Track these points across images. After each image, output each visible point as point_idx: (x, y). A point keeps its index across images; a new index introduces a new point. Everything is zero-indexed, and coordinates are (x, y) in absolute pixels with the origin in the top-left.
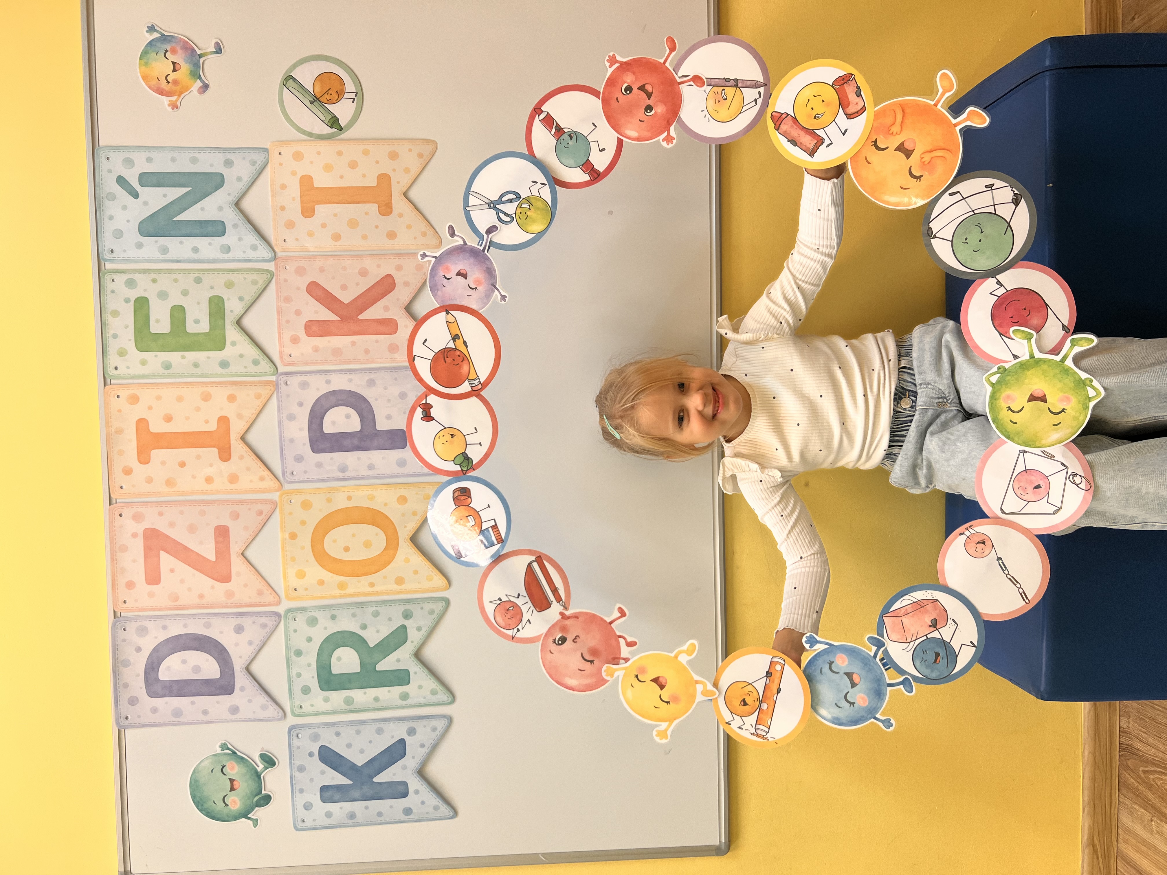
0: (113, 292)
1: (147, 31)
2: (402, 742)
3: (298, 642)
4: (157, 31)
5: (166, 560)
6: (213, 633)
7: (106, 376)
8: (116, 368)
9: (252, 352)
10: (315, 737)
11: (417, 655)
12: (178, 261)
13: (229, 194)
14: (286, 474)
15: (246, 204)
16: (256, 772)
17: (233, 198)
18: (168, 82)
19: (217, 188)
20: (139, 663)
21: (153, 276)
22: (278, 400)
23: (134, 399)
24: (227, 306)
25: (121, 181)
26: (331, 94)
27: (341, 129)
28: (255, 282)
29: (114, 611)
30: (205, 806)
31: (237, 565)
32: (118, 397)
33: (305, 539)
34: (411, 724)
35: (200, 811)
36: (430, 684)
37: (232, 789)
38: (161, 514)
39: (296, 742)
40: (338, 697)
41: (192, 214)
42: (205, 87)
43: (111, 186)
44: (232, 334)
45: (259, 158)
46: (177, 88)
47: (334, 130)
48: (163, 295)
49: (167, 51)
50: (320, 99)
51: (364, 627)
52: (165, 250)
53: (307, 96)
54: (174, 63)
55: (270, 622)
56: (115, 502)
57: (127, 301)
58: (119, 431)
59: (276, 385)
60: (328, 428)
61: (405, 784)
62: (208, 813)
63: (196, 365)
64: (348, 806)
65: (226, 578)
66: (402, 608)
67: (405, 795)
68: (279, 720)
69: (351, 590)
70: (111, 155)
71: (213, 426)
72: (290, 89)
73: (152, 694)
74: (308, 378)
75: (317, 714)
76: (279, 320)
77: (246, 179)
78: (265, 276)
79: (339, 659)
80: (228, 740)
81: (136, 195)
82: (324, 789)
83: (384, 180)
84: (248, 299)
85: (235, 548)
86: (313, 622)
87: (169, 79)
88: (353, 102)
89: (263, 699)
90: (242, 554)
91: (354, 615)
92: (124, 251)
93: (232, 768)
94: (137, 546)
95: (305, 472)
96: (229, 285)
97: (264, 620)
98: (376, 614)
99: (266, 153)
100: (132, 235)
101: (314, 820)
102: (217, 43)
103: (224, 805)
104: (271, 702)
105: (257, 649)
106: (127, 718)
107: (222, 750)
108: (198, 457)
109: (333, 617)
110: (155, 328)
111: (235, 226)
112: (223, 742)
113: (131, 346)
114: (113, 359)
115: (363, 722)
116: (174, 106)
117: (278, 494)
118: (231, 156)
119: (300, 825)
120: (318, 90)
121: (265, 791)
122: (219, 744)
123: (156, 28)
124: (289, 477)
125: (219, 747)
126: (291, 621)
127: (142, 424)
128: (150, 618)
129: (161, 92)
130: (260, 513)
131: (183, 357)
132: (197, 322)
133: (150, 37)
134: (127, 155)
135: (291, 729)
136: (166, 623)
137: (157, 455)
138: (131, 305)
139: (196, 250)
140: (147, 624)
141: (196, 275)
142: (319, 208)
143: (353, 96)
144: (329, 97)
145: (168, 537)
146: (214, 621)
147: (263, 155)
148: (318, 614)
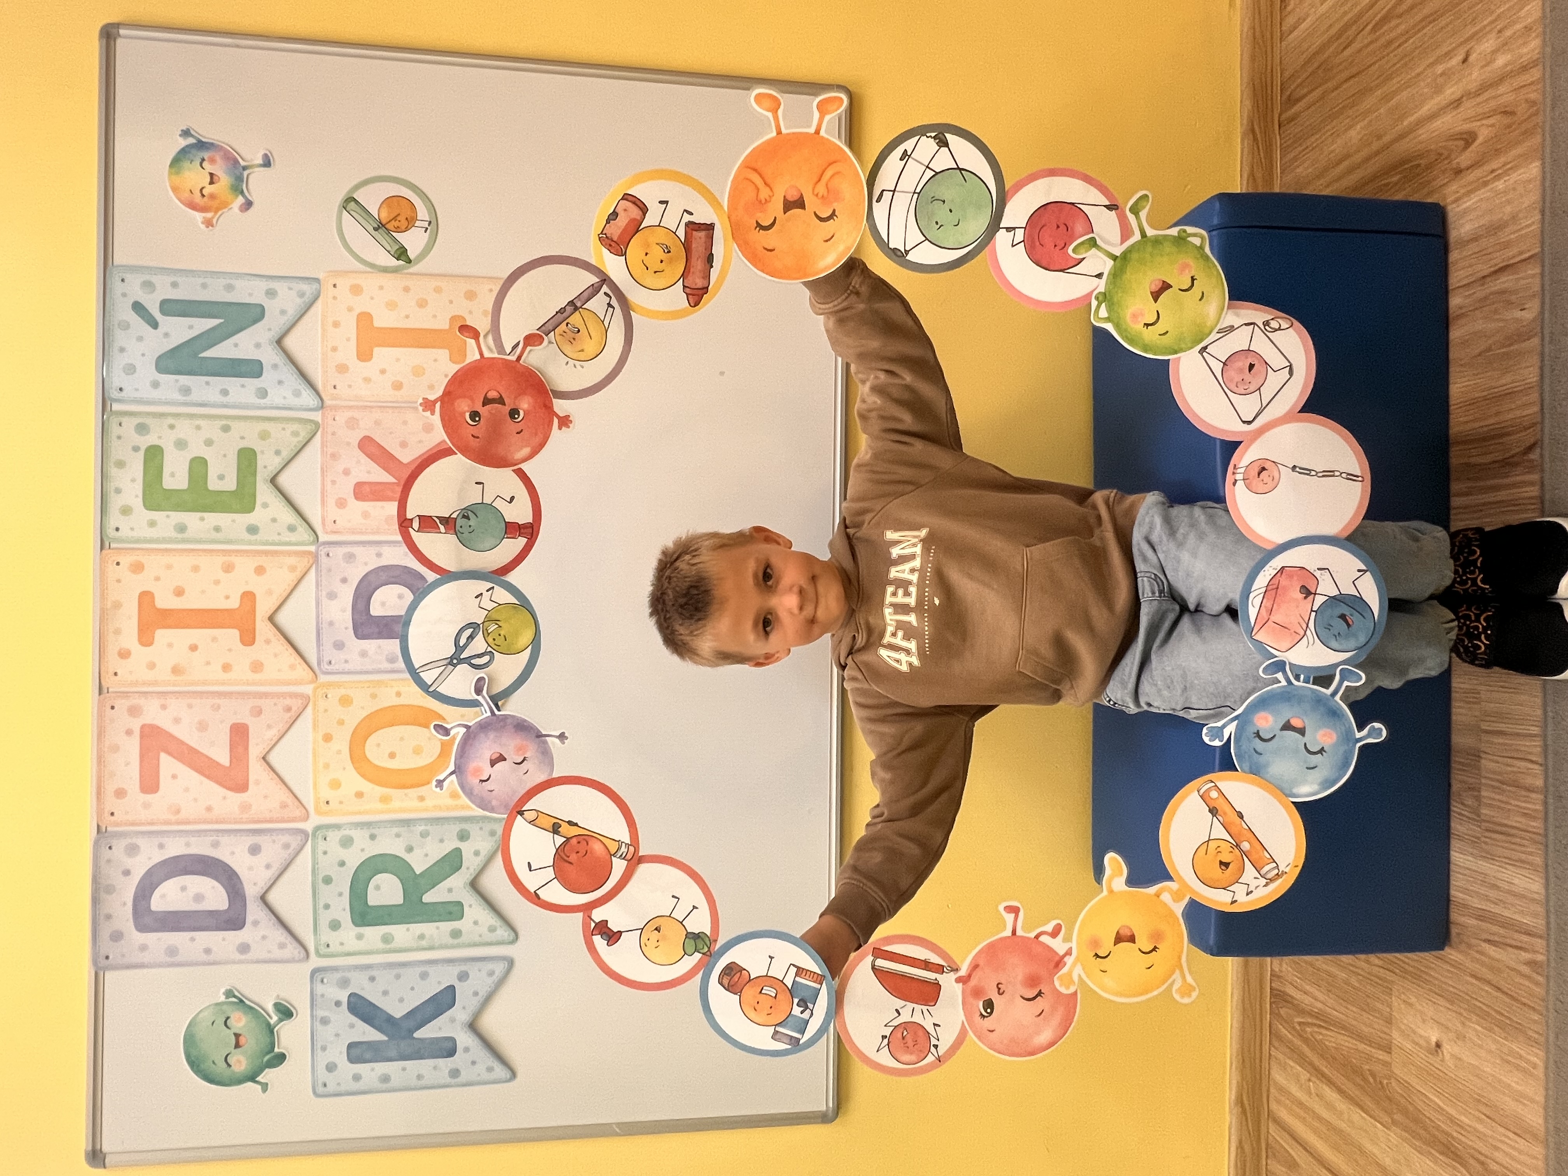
0: (119, 437)
1: (180, 135)
2: (452, 988)
3: (327, 866)
4: (192, 136)
5: (167, 764)
6: (223, 854)
7: (105, 539)
8: (117, 529)
9: (288, 516)
11: (474, 885)
12: (203, 405)
13: (269, 330)
14: (322, 664)
15: (290, 342)
16: (269, 1024)
17: (275, 334)
19: (256, 321)
20: (128, 890)
21: (171, 421)
22: (317, 574)
23: (138, 568)
24: (260, 460)
25: (138, 307)
26: (399, 221)
27: (409, 261)
28: (295, 434)
29: (98, 826)
30: (202, 1066)
31: (256, 770)
33: (342, 743)
34: (463, 968)
35: (196, 1072)
36: (487, 918)
37: (237, 1046)
38: (164, 707)
39: (320, 989)
40: (373, 934)
41: (223, 350)
42: (248, 204)
43: (124, 313)
44: (264, 492)
45: (309, 289)
46: (215, 204)
47: (401, 262)
48: (181, 444)
49: (203, 160)
50: (387, 226)
51: (410, 849)
52: (186, 391)
53: (371, 222)
54: (211, 175)
55: (294, 841)
56: (106, 691)
57: (136, 449)
58: (117, 605)
59: (316, 557)
60: (376, 609)
61: (453, 1040)
62: (206, 1075)
63: (217, 529)
64: (381, 1068)
65: (242, 787)
66: (456, 828)
67: (451, 1052)
68: (300, 961)
69: (396, 804)
70: (128, 277)
71: (234, 603)
72: (352, 212)
73: (142, 927)
74: (356, 550)
75: (349, 954)
76: (323, 480)
77: (292, 313)
78: (309, 427)
79: (378, 888)
80: (234, 986)
81: (155, 325)
82: (352, 1046)
84: (286, 454)
85: (255, 751)
86: (347, 842)
87: (205, 192)
88: (425, 232)
89: (280, 935)
90: (264, 758)
91: (398, 835)
92: (136, 390)
93: (238, 1020)
94: (132, 748)
95: (346, 661)
96: (264, 436)
97: (285, 838)
98: (424, 835)
99: (318, 285)
100: (147, 371)
101: (339, 1084)
102: (266, 155)
103: (227, 1065)
104: (290, 939)
105: (277, 874)
106: (107, 958)
107: (226, 998)
108: (215, 639)
109: (373, 837)
110: (169, 483)
111: (275, 366)
112: (229, 988)
113: (137, 503)
114: (114, 519)
115: (404, 965)
116: (209, 223)
117: (312, 686)
118: (274, 285)
119: (320, 1089)
120: (384, 216)
121: (278, 1048)
122: (223, 990)
123: (192, 132)
124: (325, 667)
125: (223, 994)
126: (320, 840)
127: (146, 598)
128: (144, 833)
129: (193, 206)
130: (289, 709)
131: (202, 519)
132: (221, 477)
133: (183, 142)
134: (147, 277)
135: (314, 972)
136: (164, 840)
137: (162, 635)
138: (141, 454)
139: (225, 392)
140: (141, 842)
141: (224, 422)
142: (377, 351)
143: (426, 224)
144: (396, 224)
145: (171, 736)
146: (224, 840)
147: (315, 286)
148: (354, 833)
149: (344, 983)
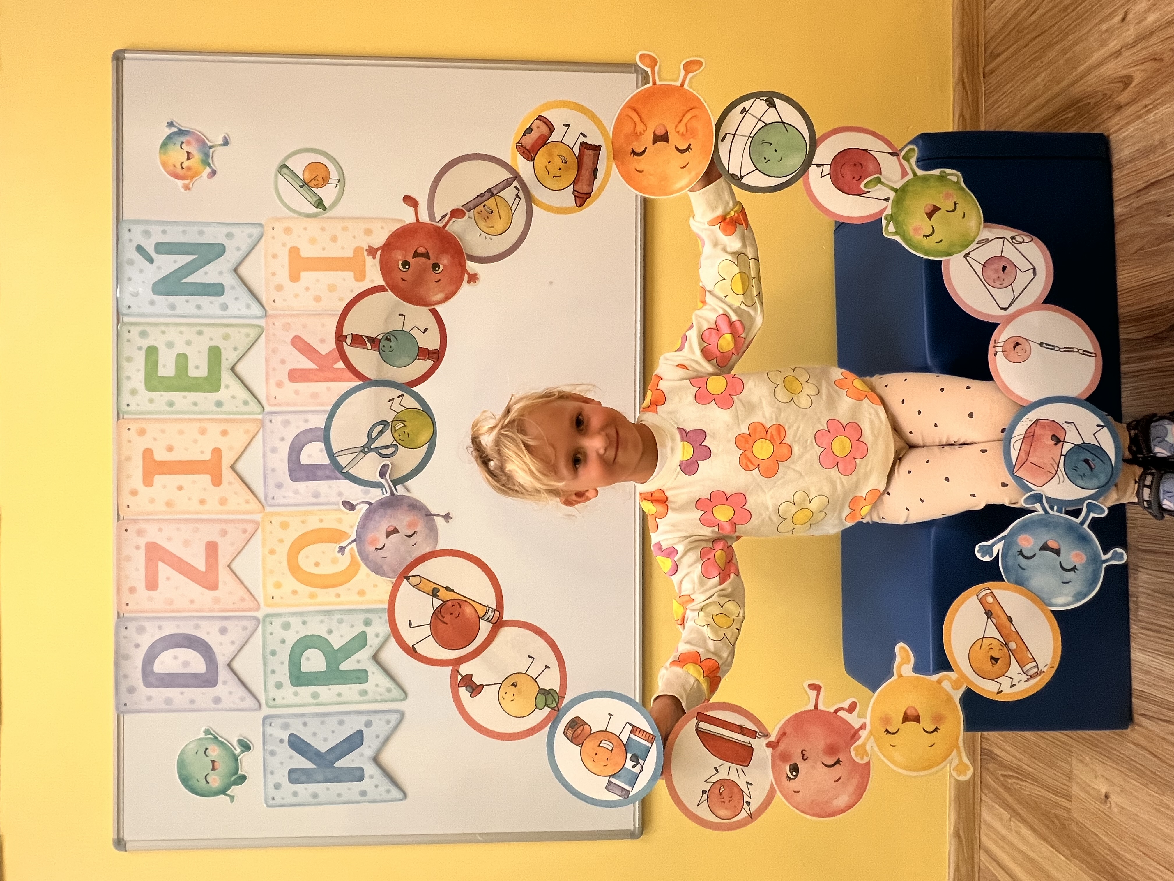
0: (128, 341)
1: (167, 126)
2: (360, 732)
3: (273, 643)
4: (175, 126)
5: (164, 570)
6: (201, 634)
7: (120, 412)
8: (128, 405)
9: (243, 394)
11: (375, 658)
12: (185, 317)
13: (229, 262)
14: (268, 499)
15: (243, 270)
16: (234, 754)
17: (231, 265)
18: (183, 168)
19: (219, 256)
20: (138, 658)
21: (163, 328)
22: (264, 435)
23: (142, 432)
24: (224, 354)
25: (140, 249)
26: (318, 180)
27: (325, 209)
28: (247, 336)
29: (118, 613)
30: (190, 783)
31: (224, 575)
32: (129, 429)
33: (282, 555)
34: (368, 717)
35: (185, 786)
36: (385, 682)
37: (213, 769)
38: (160, 530)
39: (269, 730)
40: (305, 692)
41: (197, 277)
42: (213, 173)
43: (131, 253)
44: (226, 377)
45: (255, 232)
46: (191, 173)
47: (319, 210)
48: (170, 345)
49: (182, 143)
50: (309, 184)
51: (330, 632)
52: (173, 307)
53: (298, 182)
54: (188, 153)
55: (250, 625)
56: (122, 519)
57: (140, 348)
58: (128, 459)
59: (262, 423)
60: (305, 460)
61: (361, 769)
62: (192, 789)
63: (195, 404)
64: (312, 787)
65: (214, 587)
66: (362, 617)
67: (361, 779)
68: (256, 710)
69: (320, 599)
70: (133, 227)
71: (207, 456)
72: (284, 175)
73: (148, 684)
74: (289, 417)
75: (289, 706)
76: (267, 367)
77: (244, 248)
78: (257, 331)
79: (308, 659)
80: (211, 727)
81: (151, 261)
82: (292, 772)
83: (360, 252)
84: (242, 349)
85: (223, 561)
86: (286, 626)
87: (184, 165)
88: (336, 187)
89: (241, 691)
90: (229, 566)
91: (322, 622)
92: (140, 307)
93: (214, 751)
94: (139, 558)
95: (284, 497)
96: (226, 337)
97: (245, 623)
98: (340, 621)
99: (262, 228)
100: (147, 293)
101: (283, 799)
102: (225, 137)
103: (206, 783)
104: (249, 695)
105: (238, 648)
106: (125, 705)
107: (205, 735)
108: (194, 482)
109: (304, 623)
110: (162, 372)
111: (233, 288)
112: (207, 728)
113: (141, 386)
114: (126, 398)
115: (327, 714)
116: (187, 188)
117: (261, 515)
118: (232, 230)
119: (270, 802)
120: (307, 176)
121: (241, 771)
122: (203, 729)
123: (175, 124)
124: (270, 501)
125: (204, 732)
126: (268, 626)
127: (148, 453)
128: (148, 618)
129: (176, 176)
130: (246, 531)
131: (185, 397)
132: (197, 367)
133: (168, 131)
134: (145, 228)
135: (265, 718)
136: (162, 623)
137: (159, 480)
138: (144, 351)
139: (199, 307)
140: (146, 624)
141: (199, 328)
142: (304, 274)
143: (336, 182)
144: (316, 182)
145: (166, 550)
146: (203, 623)
147: (259, 229)
148: (292, 620)
149: (286, 726)
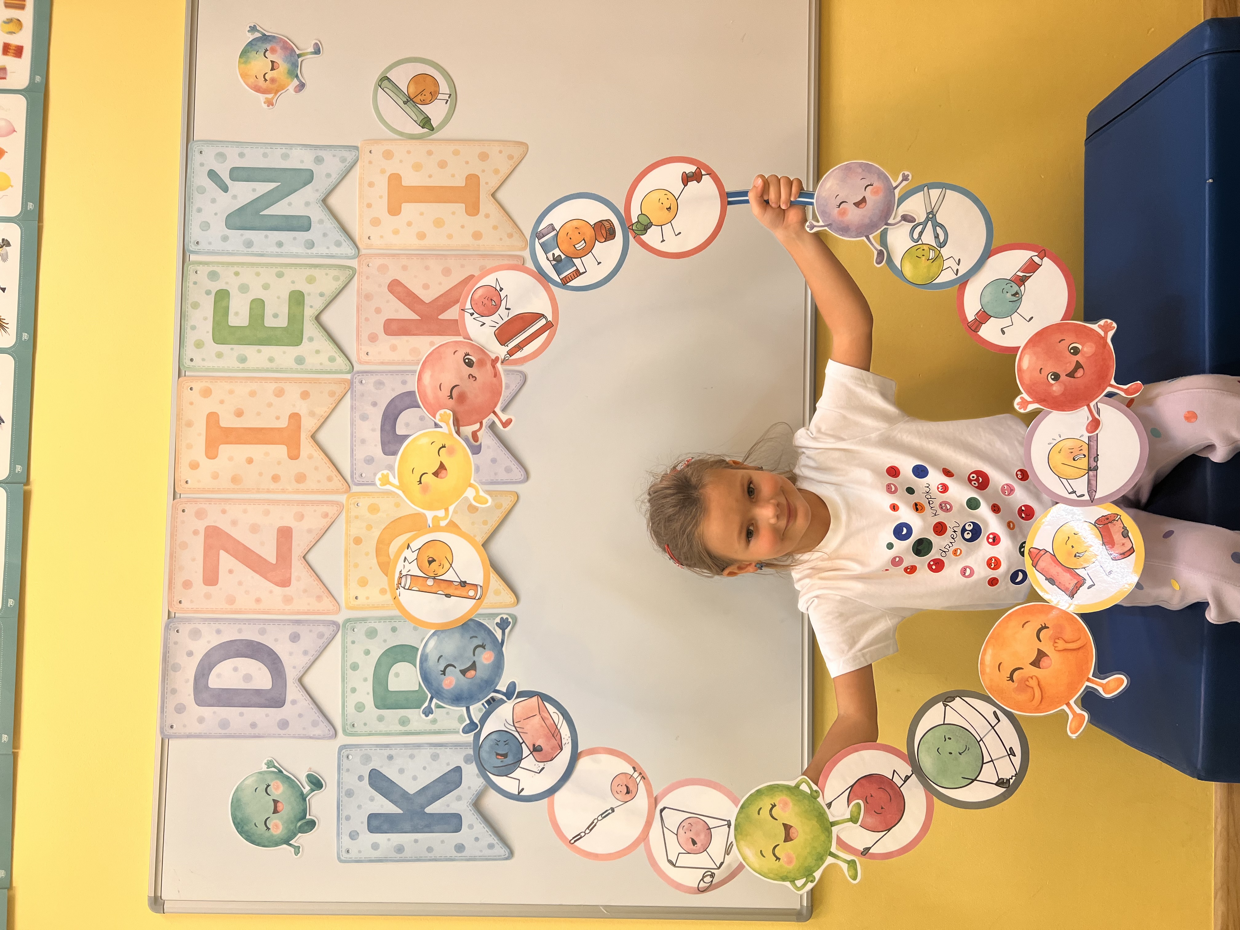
0: (195, 283)
1: (249, 31)
2: (458, 769)
3: (355, 654)
4: (258, 31)
5: (226, 560)
6: (267, 640)
7: (182, 368)
8: (192, 360)
9: (329, 348)
10: (367, 759)
12: (262, 255)
13: (317, 190)
14: (354, 476)
15: (333, 201)
16: (302, 794)
17: (320, 195)
18: (266, 80)
19: (306, 184)
20: (190, 668)
21: (236, 269)
22: (352, 398)
23: (206, 393)
24: (308, 301)
25: (213, 175)
26: (425, 95)
27: (432, 129)
29: (169, 611)
30: (246, 828)
31: (298, 569)
32: (191, 389)
33: (370, 545)
34: (469, 751)
35: (240, 833)
37: (275, 811)
38: (224, 512)
39: (346, 764)
40: (392, 717)
41: (280, 209)
42: (302, 86)
43: (201, 179)
44: (310, 329)
45: (350, 156)
47: (426, 130)
48: (244, 288)
49: (266, 50)
50: (414, 100)
52: (249, 243)
53: (401, 96)
54: (273, 62)
55: (328, 631)
56: (179, 497)
57: (208, 293)
58: (189, 424)
59: (351, 384)
60: (401, 429)
61: (458, 817)
62: (248, 836)
63: (271, 360)
64: (397, 838)
65: (285, 583)
67: (458, 829)
68: (330, 738)
70: (205, 149)
71: (283, 423)
72: (385, 89)
73: (200, 702)
74: (385, 378)
75: (371, 734)
76: (358, 317)
77: (335, 176)
78: (349, 272)
79: (397, 675)
80: (275, 758)
81: (225, 189)
82: (372, 817)
83: (473, 180)
84: (328, 295)
85: (297, 550)
86: (372, 634)
87: (267, 77)
88: (446, 103)
89: (314, 715)
90: (304, 557)
92: (210, 243)
93: (277, 788)
94: (197, 546)
96: (311, 280)
97: (322, 629)
99: (357, 151)
100: (219, 227)
101: (360, 852)
102: (316, 44)
103: (266, 828)
104: (322, 718)
105: (312, 659)
106: (172, 727)
107: (267, 768)
108: (267, 454)
109: (394, 630)
110: (233, 321)
111: (321, 222)
112: (270, 759)
113: (208, 337)
114: (190, 351)
115: (418, 746)
116: (270, 103)
117: (345, 496)
118: (321, 153)
119: (344, 856)
120: (412, 91)
121: (310, 815)
122: (265, 761)
123: (258, 28)
124: (357, 479)
125: (265, 764)
126: (350, 632)
127: (212, 418)
128: (205, 620)
129: (258, 89)
130: (326, 515)
131: (259, 351)
132: (276, 316)
133: (250, 37)
134: (220, 150)
135: (341, 749)
136: (221, 627)
137: (225, 450)
138: (212, 297)
139: (280, 244)
140: (202, 627)
141: (279, 269)
142: (404, 206)
143: (447, 97)
144: (422, 98)
145: (229, 536)
146: (270, 628)
147: (354, 153)
148: (379, 626)
